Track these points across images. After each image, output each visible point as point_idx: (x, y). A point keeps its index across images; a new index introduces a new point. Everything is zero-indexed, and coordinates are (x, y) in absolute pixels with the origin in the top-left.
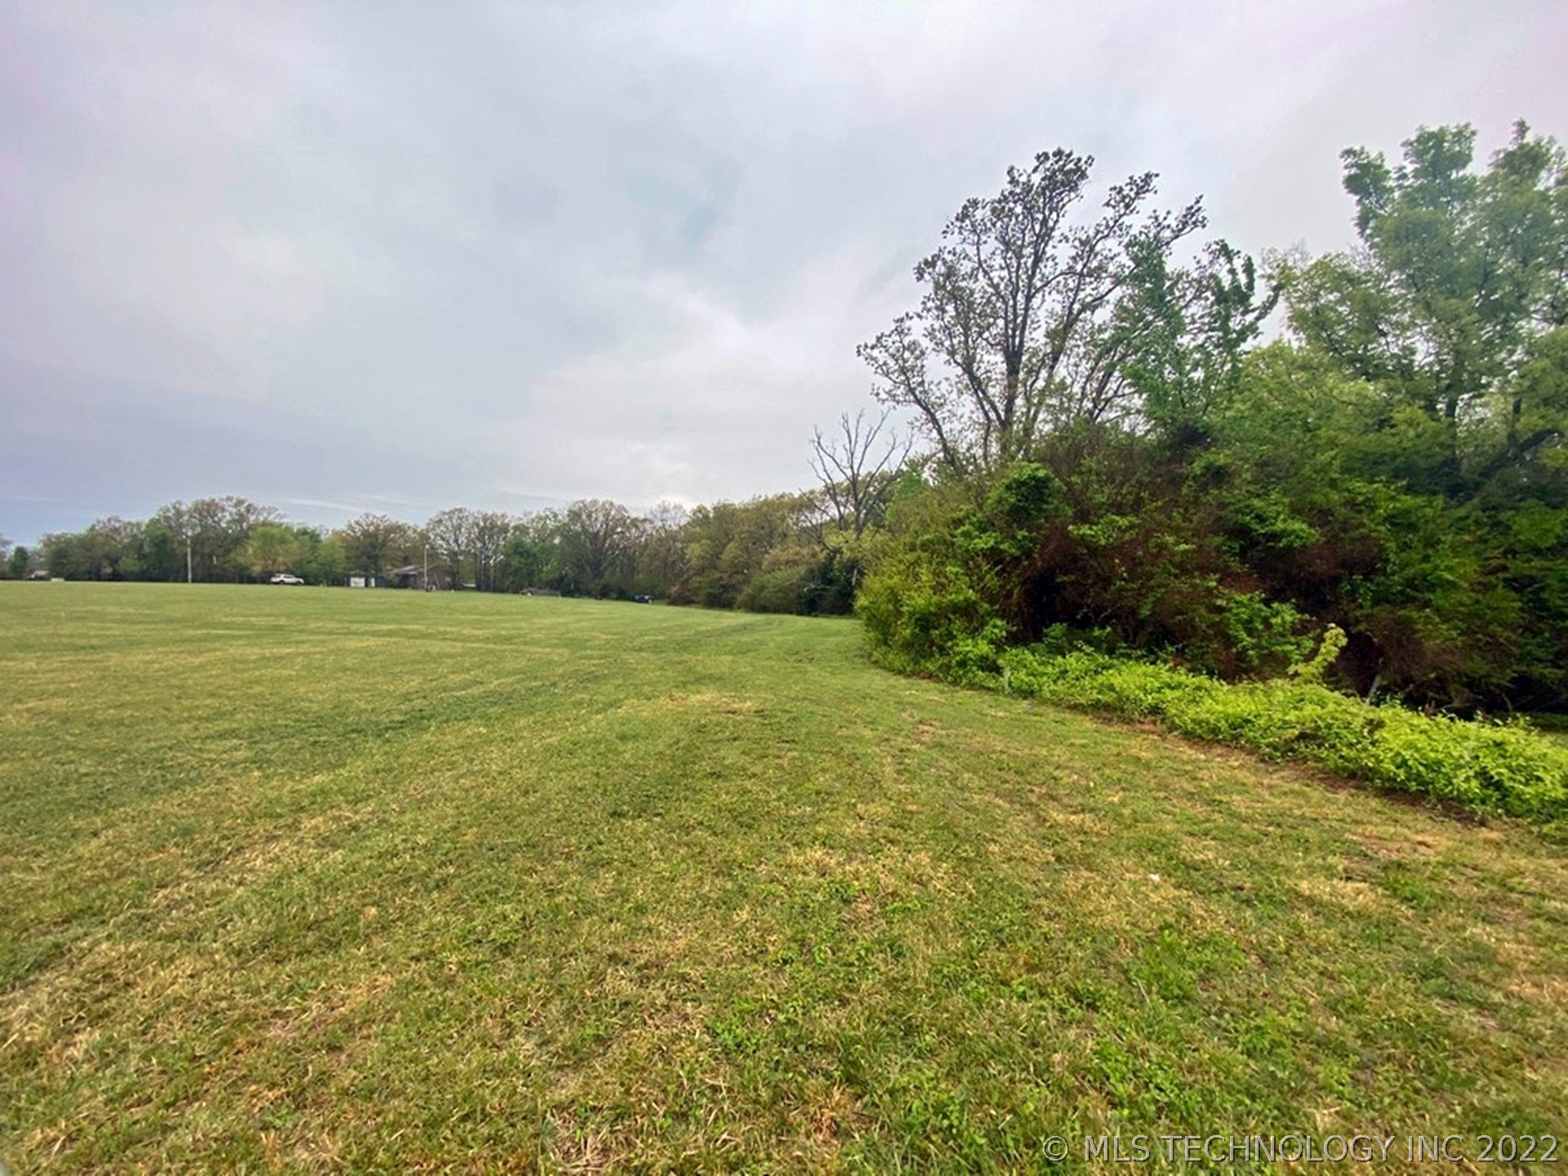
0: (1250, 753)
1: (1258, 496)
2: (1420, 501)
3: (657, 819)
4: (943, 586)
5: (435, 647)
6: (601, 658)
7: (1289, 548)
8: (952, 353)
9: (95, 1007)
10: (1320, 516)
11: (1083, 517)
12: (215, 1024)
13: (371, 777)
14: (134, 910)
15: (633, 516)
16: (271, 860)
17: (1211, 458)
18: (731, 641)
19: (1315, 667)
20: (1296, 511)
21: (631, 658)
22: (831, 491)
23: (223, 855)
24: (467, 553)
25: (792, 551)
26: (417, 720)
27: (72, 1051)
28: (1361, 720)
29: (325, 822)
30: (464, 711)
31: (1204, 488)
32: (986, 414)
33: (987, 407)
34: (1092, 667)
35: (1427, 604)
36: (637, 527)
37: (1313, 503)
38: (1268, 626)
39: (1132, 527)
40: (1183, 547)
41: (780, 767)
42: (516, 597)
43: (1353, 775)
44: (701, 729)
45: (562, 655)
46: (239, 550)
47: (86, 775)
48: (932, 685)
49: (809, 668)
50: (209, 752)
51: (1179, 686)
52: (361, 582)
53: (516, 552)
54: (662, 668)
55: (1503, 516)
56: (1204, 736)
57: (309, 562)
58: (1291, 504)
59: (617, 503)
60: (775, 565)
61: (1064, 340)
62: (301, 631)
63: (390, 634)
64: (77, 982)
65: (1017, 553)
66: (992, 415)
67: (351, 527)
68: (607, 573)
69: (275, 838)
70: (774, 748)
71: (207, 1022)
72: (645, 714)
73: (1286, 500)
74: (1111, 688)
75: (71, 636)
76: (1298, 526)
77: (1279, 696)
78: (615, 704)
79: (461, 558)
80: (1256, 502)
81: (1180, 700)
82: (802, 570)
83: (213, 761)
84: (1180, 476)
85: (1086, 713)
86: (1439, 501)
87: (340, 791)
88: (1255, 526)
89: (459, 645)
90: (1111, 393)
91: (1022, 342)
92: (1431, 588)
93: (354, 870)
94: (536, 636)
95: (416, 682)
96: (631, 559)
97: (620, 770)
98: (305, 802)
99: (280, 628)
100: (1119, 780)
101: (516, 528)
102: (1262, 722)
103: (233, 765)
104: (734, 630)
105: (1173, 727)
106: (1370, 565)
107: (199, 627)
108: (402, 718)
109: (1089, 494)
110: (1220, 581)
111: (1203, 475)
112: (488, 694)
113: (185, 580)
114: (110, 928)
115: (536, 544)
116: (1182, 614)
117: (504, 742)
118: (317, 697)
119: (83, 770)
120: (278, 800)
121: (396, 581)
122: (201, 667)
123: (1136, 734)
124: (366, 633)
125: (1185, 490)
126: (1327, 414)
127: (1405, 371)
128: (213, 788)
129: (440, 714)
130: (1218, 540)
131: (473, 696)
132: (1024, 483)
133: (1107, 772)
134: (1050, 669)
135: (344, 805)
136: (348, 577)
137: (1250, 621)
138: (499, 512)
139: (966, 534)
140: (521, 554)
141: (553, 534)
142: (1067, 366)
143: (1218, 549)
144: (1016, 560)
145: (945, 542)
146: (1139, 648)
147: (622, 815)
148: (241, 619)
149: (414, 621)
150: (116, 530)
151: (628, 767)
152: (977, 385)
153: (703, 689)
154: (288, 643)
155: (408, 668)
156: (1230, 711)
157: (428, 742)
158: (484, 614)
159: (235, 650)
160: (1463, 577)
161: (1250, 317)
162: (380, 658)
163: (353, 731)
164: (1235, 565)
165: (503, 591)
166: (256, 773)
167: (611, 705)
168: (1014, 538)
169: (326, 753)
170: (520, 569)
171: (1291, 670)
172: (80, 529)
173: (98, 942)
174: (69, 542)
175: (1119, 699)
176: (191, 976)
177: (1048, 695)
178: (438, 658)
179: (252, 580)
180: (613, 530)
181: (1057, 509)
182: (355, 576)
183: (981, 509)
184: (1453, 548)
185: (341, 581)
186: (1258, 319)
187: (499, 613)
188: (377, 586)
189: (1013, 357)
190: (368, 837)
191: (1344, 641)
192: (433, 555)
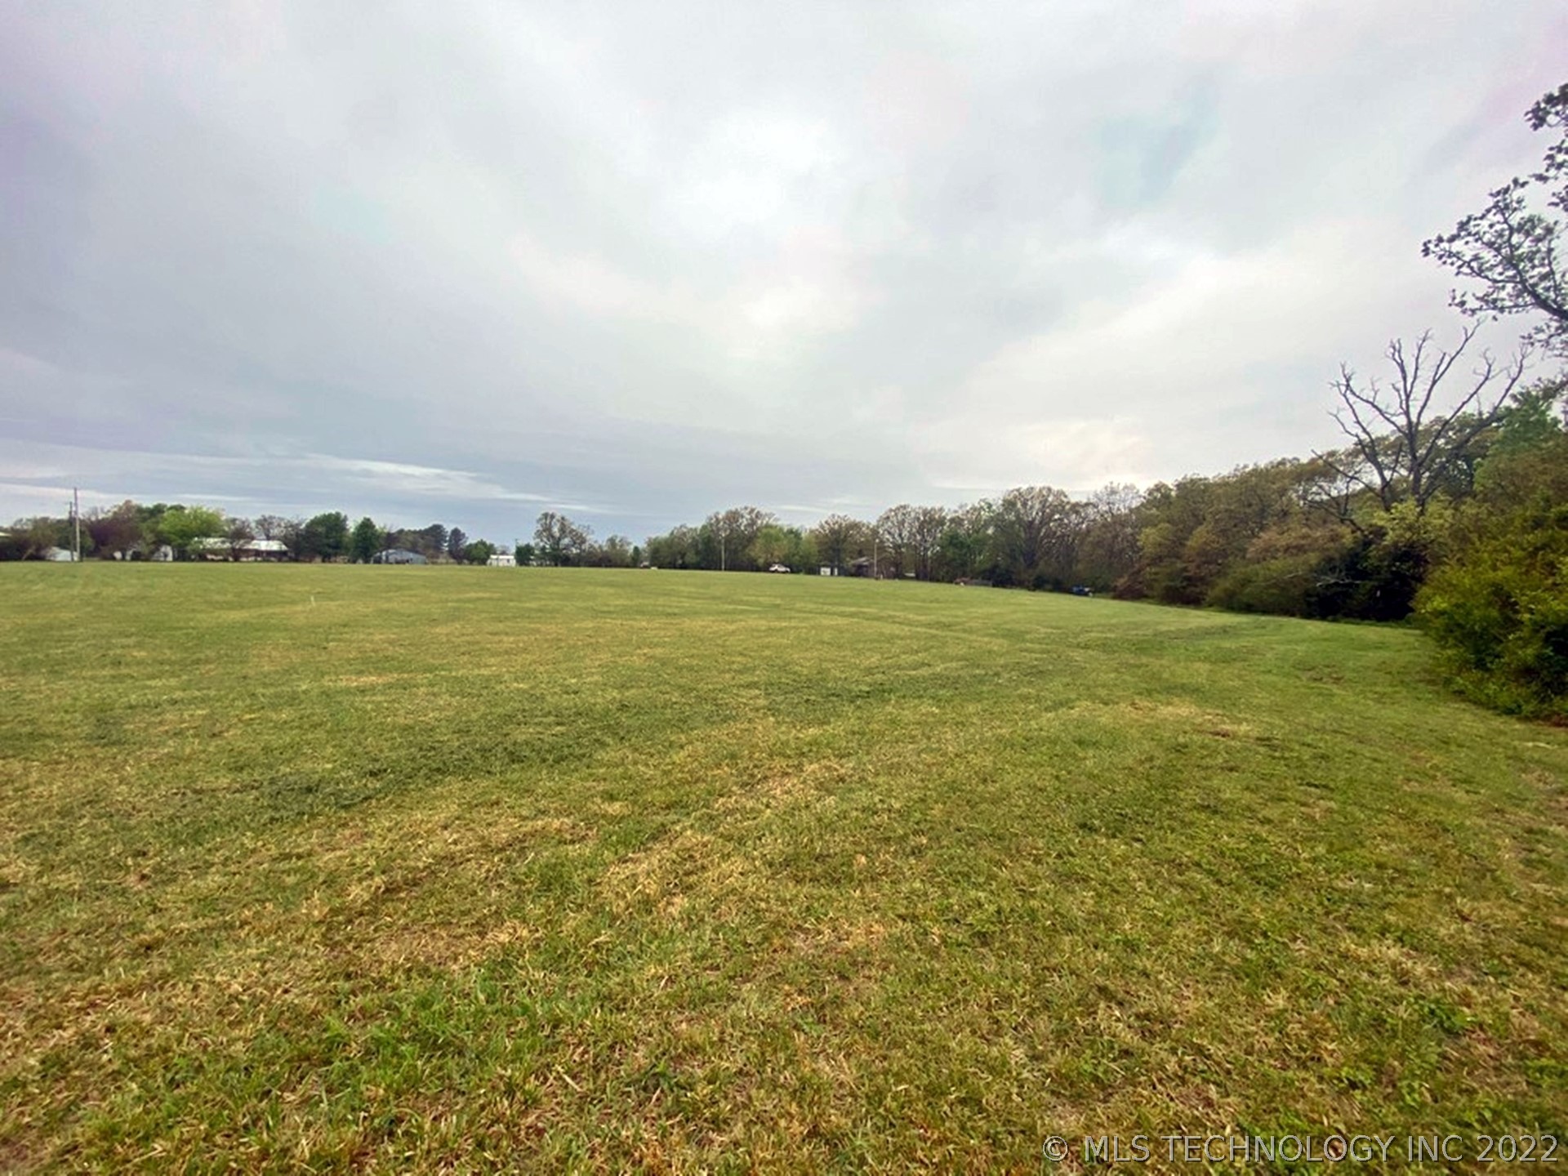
3: (1137, 845)
5: (888, 629)
6: (1043, 652)
9: (685, 879)
12: (759, 920)
13: (850, 737)
14: (704, 810)
15: (1073, 500)
16: (786, 793)
18: (1207, 645)
21: (1078, 656)
22: (1369, 450)
23: (756, 780)
24: (908, 545)
25: (1296, 532)
26: (879, 693)
27: (671, 909)
29: (820, 769)
30: (916, 689)
36: (1077, 513)
41: (1310, 819)
42: (953, 586)
44: (1180, 749)
45: (1001, 646)
46: (751, 547)
47: (676, 703)
49: (1335, 689)
50: (742, 697)
52: (828, 571)
53: (950, 543)
54: (1116, 670)
57: (794, 555)
59: (1055, 488)
60: (1269, 552)
62: (791, 609)
63: (852, 615)
64: (674, 856)
67: (822, 527)
68: (1042, 563)
69: (787, 774)
70: (1296, 792)
71: (753, 916)
72: (1103, 720)
75: (664, 606)
78: (1067, 704)
79: (903, 550)
82: (1313, 558)
83: (745, 704)
87: (828, 745)
89: (907, 629)
93: (845, 818)
94: (972, 624)
95: (875, 659)
96: (1070, 548)
97: (1083, 778)
98: (805, 749)
99: (778, 606)
101: (952, 520)
103: (757, 710)
104: (1208, 633)
107: (730, 603)
108: (867, 689)
112: (936, 677)
113: (720, 569)
114: (692, 821)
115: (969, 536)
117: (957, 724)
118: (805, 663)
119: (674, 700)
120: (786, 744)
121: (853, 570)
122: (733, 633)
124: (834, 614)
128: (746, 725)
129: (898, 690)
131: (924, 677)
135: (832, 758)
136: (820, 567)
138: (937, 506)
140: (955, 545)
141: (986, 525)
147: (1092, 830)
148: (753, 598)
149: (869, 606)
150: (684, 534)
151: (1091, 776)
153: (1176, 700)
154: (784, 619)
155: (868, 645)
157: (891, 714)
158: (924, 601)
159: (752, 622)
162: (847, 635)
163: (833, 695)
165: (938, 581)
166: (772, 719)
167: (1061, 704)
169: (815, 711)
170: (954, 560)
172: (664, 534)
173: (684, 829)
174: (659, 543)
176: (742, 874)
178: (891, 639)
179: (758, 569)
180: (1050, 518)
182: (824, 566)
185: (813, 570)
187: (937, 601)
188: (839, 574)
190: (851, 790)
192: (882, 548)
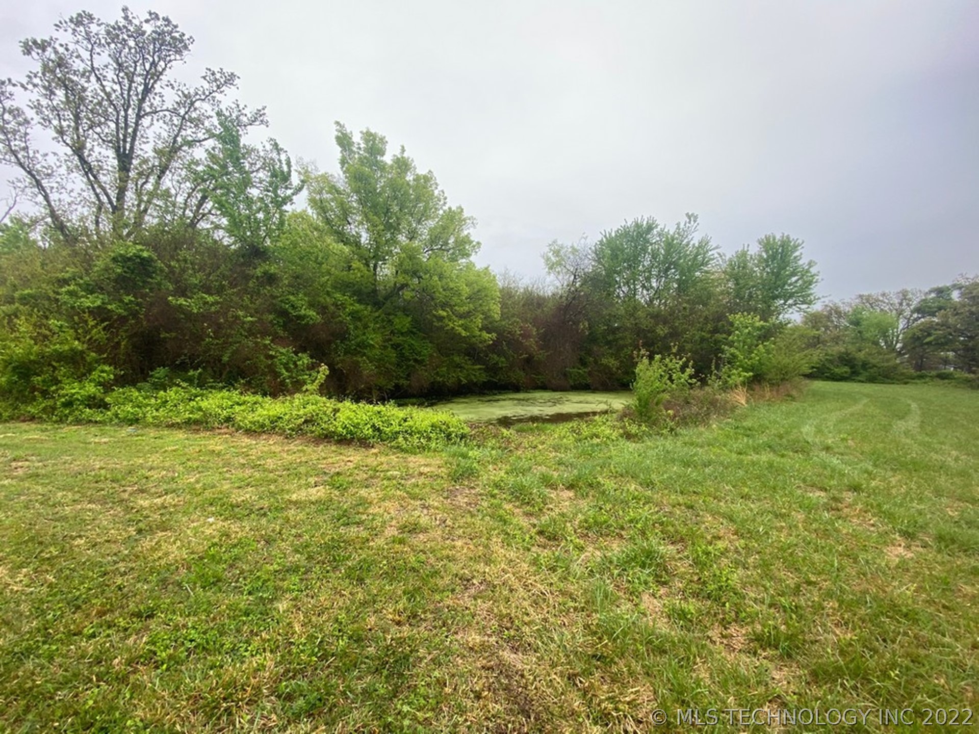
0: (281, 435)
1: (293, 294)
2: (362, 307)
4: (46, 337)
7: (307, 324)
8: (61, 132)
10: (322, 309)
11: (182, 291)
17: (267, 267)
19: (314, 386)
20: (311, 305)
28: (330, 410)
31: (262, 284)
32: (97, 195)
33: (98, 190)
34: (187, 396)
35: (364, 354)
37: (319, 302)
38: (296, 365)
39: (217, 303)
40: (249, 319)
43: (326, 436)
48: (34, 426)
51: (244, 403)
55: (391, 317)
56: (256, 431)
58: (309, 302)
61: (169, 160)
65: (125, 314)
66: (104, 199)
73: (306, 299)
74: (200, 409)
76: (312, 313)
77: (297, 402)
80: (292, 298)
81: (243, 411)
84: (248, 275)
85: (181, 428)
86: (369, 308)
88: (290, 310)
90: (206, 211)
91: (132, 148)
92: (366, 347)
100: (198, 467)
102: (287, 417)
105: (240, 428)
106: (343, 336)
109: (185, 277)
110: (272, 341)
111: (262, 277)
116: (250, 360)
123: (214, 436)
125: (251, 284)
126: (326, 257)
127: (357, 244)
130: (271, 317)
132: (130, 259)
133: (190, 463)
134: (153, 401)
137: (287, 364)
139: (71, 293)
142: (172, 180)
143: (271, 322)
144: (123, 320)
145: (49, 298)
146: (221, 382)
152: (87, 169)
156: (271, 413)
160: (377, 343)
161: (289, 192)
164: (281, 333)
168: (121, 301)
171: (304, 389)
175: (205, 415)
177: (151, 420)
181: (159, 284)
183: (88, 274)
184: (374, 330)
186: (293, 194)
189: (125, 159)
191: (327, 372)
